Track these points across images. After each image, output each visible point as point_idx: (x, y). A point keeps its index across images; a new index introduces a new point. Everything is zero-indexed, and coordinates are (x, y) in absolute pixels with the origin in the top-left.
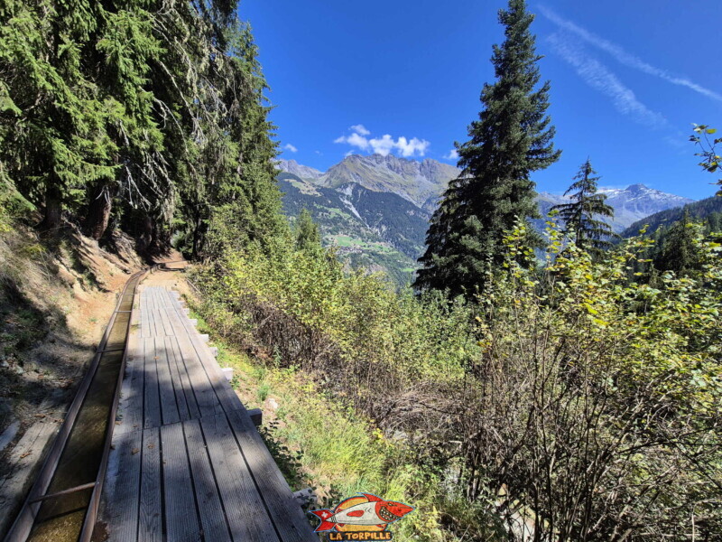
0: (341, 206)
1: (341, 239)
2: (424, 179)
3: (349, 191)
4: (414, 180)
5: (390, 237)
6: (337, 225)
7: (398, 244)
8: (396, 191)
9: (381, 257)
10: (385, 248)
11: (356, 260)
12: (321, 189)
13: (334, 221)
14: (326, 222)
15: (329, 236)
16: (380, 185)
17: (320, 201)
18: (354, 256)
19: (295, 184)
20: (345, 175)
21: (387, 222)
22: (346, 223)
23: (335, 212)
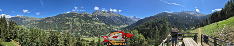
0: (96, 18)
1: (97, 23)
2: (108, 14)
3: (97, 16)
4: (106, 14)
5: (104, 22)
6: (96, 21)
7: (106, 24)
8: (104, 16)
9: (104, 26)
10: (104, 24)
11: (100, 26)
12: (92, 16)
13: (95, 20)
14: (94, 20)
15: (94, 23)
16: (101, 15)
17: (92, 17)
18: (99, 26)
19: (88, 15)
20: (95, 13)
21: (104, 20)
22: (97, 21)
23: (95, 19)
